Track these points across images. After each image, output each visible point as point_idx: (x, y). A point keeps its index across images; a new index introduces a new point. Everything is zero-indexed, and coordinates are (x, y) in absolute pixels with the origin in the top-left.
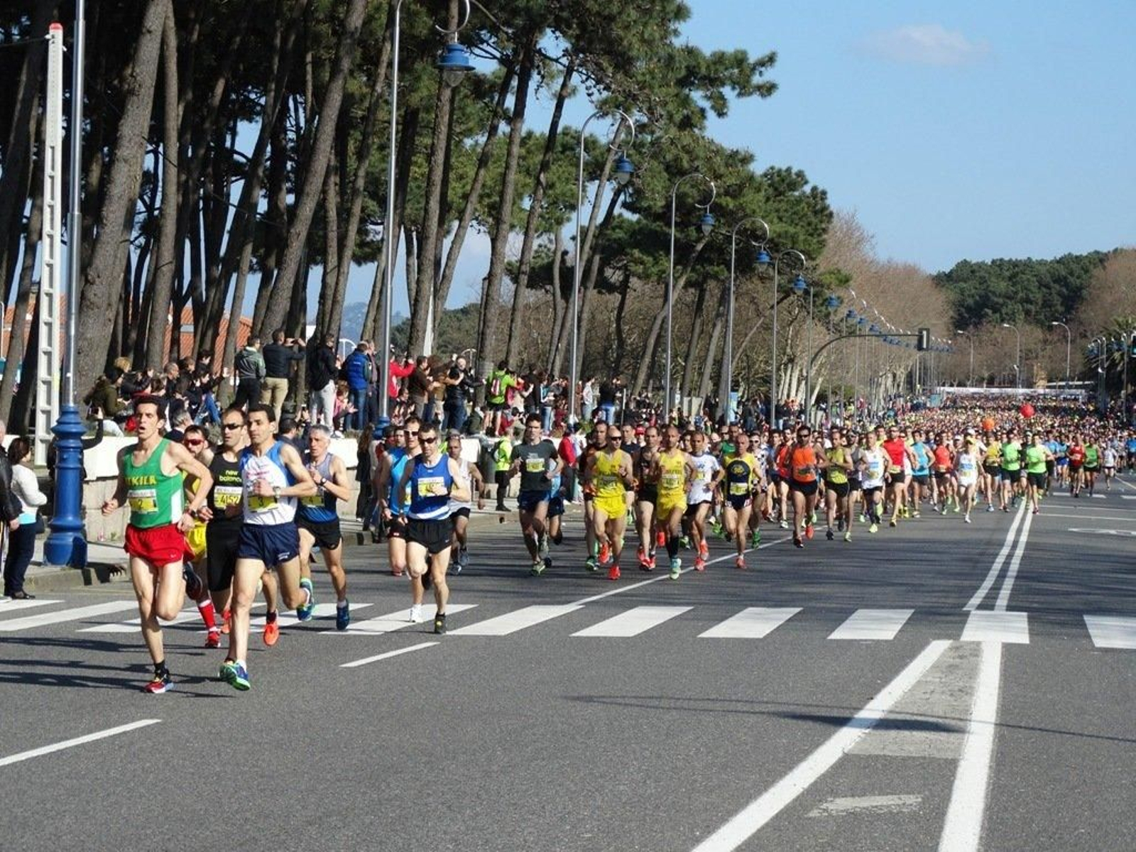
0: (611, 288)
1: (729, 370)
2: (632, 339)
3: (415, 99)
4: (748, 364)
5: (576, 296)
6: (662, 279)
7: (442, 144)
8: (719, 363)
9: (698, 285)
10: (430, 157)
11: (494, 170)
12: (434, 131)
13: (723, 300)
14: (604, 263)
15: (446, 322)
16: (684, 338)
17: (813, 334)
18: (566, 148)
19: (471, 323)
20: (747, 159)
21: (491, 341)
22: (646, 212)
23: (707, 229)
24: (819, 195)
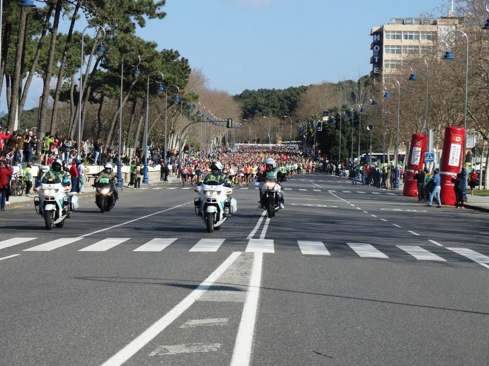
0: (96, 101)
1: (147, 136)
2: (105, 123)
3: (10, 19)
4: (155, 133)
5: (80, 105)
6: (117, 97)
7: (22, 39)
8: (142, 133)
9: (133, 100)
10: (17, 44)
11: (45, 49)
12: (19, 33)
13: (144, 106)
14: (93, 90)
15: (24, 115)
16: (127, 123)
17: (183, 121)
18: (76, 40)
19: (35, 116)
20: (154, 46)
21: (44, 124)
22: (111, 69)
23: (137, 76)
24: (184, 61)
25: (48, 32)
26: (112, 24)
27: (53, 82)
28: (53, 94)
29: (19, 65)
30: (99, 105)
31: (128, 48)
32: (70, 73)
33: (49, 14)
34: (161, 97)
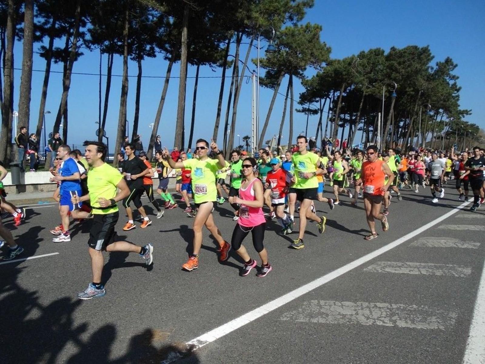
25: (434, 121)
26: (454, 117)
27: (435, 134)
28: (435, 138)
29: (425, 130)
30: (448, 140)
31: (459, 123)
32: (440, 131)
33: (434, 116)
34: (470, 137)
